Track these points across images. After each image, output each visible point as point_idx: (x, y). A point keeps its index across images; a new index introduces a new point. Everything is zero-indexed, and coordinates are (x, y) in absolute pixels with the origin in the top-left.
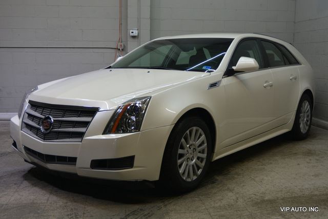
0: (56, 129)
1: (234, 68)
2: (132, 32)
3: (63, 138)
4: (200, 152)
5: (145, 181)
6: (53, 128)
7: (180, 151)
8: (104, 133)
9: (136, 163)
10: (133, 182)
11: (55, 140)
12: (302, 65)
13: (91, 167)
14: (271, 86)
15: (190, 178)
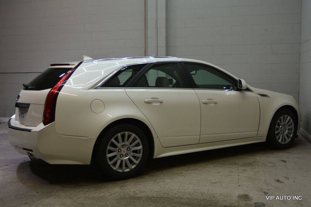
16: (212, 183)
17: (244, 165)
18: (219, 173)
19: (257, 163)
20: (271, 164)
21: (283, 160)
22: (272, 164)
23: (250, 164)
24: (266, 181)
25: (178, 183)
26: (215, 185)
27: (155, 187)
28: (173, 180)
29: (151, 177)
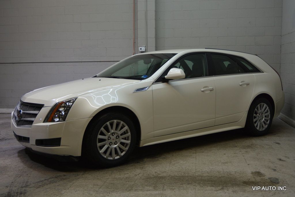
0: (22, 119)
1: (166, 77)
2: (141, 49)
3: (25, 125)
4: (123, 139)
5: (71, 156)
6: (21, 118)
7: (100, 137)
8: (44, 122)
9: (62, 143)
10: (61, 156)
11: (21, 126)
12: (265, 73)
13: (36, 144)
14: (211, 90)
15: (111, 157)
16: (223, 163)
17: (244, 147)
18: (225, 154)
19: (255, 145)
20: (267, 146)
21: (277, 142)
22: (269, 146)
23: (249, 147)
24: (270, 160)
25: (193, 164)
26: (226, 164)
27: (173, 168)
28: (186, 161)
29: (165, 160)
